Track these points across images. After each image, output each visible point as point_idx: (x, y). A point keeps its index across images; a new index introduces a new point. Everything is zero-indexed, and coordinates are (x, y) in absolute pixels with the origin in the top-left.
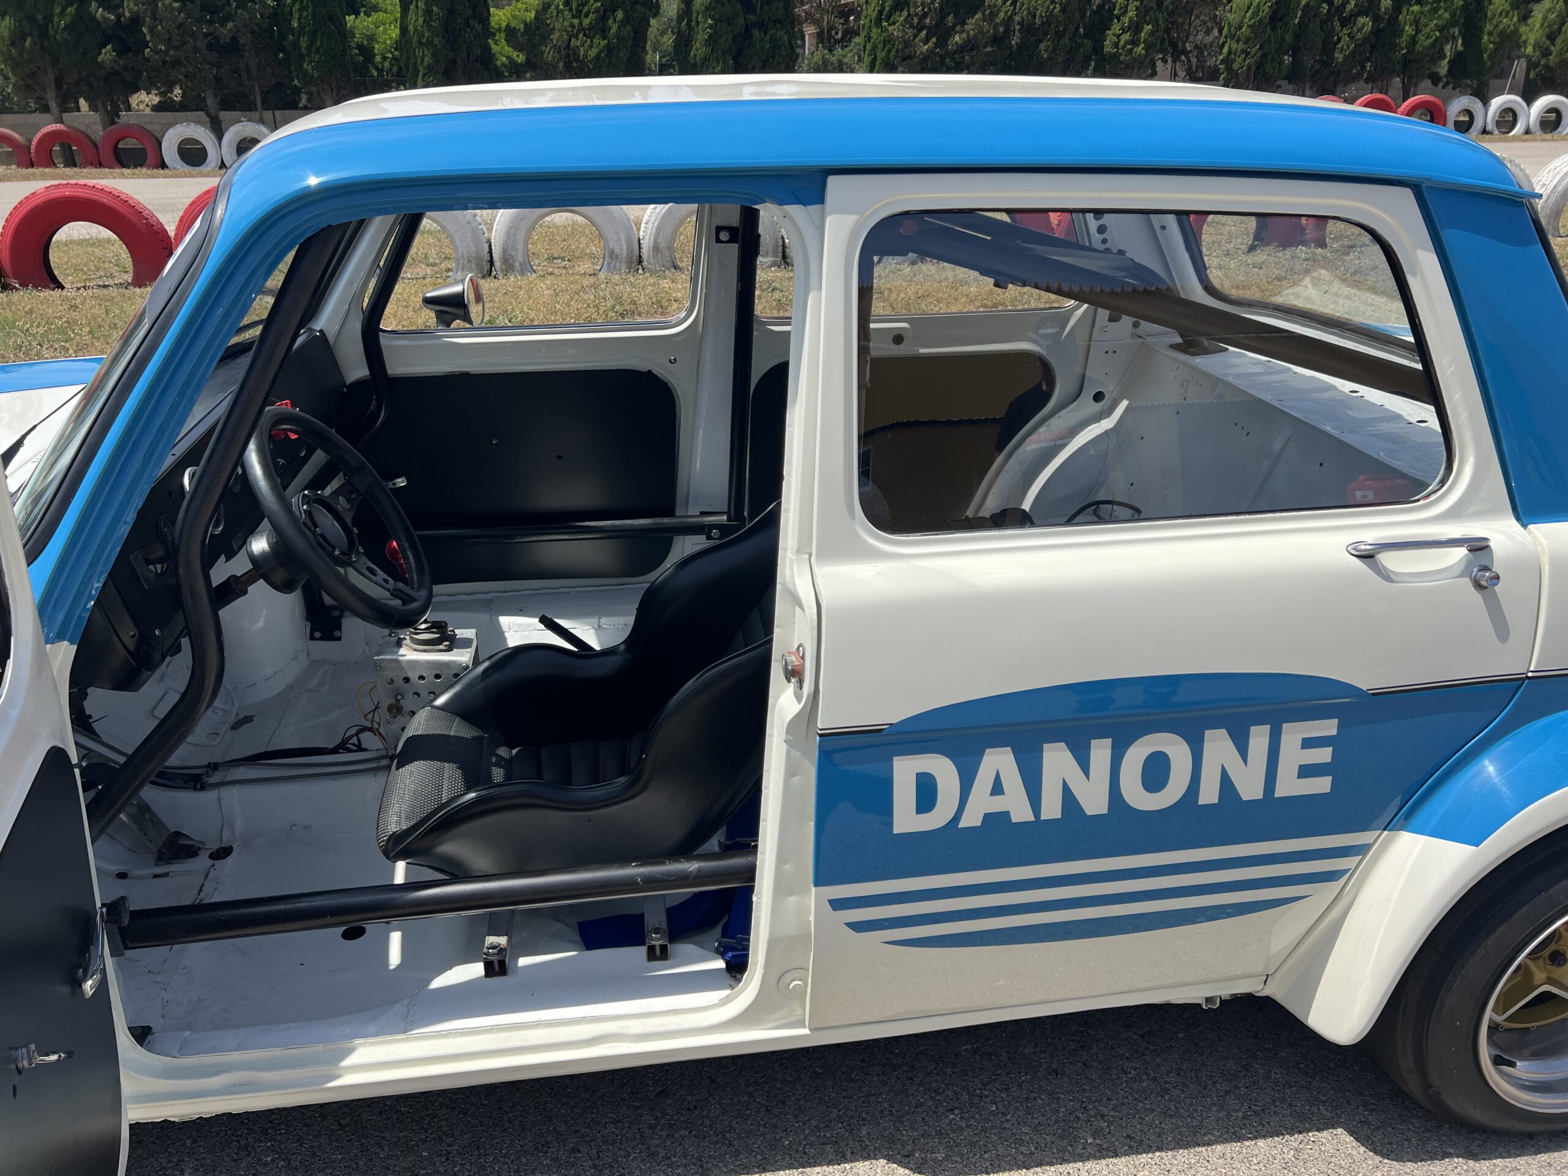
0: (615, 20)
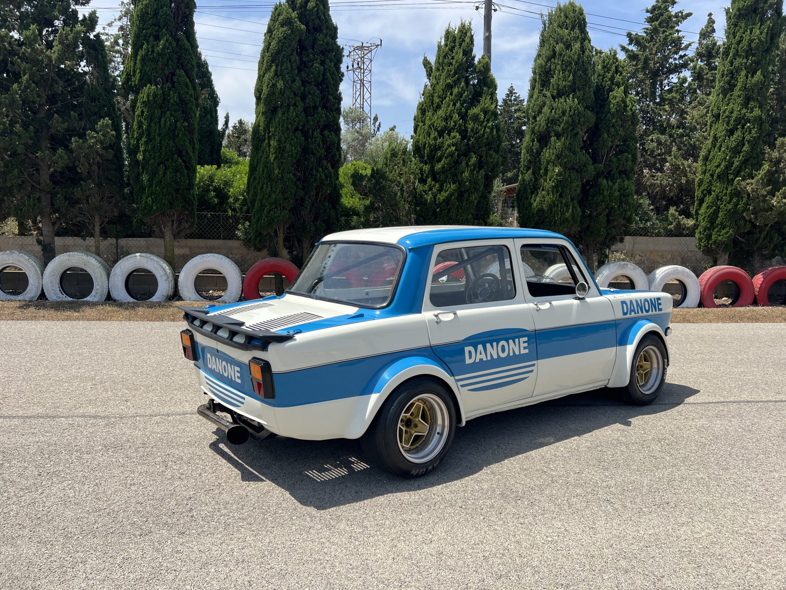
0: (467, 164)
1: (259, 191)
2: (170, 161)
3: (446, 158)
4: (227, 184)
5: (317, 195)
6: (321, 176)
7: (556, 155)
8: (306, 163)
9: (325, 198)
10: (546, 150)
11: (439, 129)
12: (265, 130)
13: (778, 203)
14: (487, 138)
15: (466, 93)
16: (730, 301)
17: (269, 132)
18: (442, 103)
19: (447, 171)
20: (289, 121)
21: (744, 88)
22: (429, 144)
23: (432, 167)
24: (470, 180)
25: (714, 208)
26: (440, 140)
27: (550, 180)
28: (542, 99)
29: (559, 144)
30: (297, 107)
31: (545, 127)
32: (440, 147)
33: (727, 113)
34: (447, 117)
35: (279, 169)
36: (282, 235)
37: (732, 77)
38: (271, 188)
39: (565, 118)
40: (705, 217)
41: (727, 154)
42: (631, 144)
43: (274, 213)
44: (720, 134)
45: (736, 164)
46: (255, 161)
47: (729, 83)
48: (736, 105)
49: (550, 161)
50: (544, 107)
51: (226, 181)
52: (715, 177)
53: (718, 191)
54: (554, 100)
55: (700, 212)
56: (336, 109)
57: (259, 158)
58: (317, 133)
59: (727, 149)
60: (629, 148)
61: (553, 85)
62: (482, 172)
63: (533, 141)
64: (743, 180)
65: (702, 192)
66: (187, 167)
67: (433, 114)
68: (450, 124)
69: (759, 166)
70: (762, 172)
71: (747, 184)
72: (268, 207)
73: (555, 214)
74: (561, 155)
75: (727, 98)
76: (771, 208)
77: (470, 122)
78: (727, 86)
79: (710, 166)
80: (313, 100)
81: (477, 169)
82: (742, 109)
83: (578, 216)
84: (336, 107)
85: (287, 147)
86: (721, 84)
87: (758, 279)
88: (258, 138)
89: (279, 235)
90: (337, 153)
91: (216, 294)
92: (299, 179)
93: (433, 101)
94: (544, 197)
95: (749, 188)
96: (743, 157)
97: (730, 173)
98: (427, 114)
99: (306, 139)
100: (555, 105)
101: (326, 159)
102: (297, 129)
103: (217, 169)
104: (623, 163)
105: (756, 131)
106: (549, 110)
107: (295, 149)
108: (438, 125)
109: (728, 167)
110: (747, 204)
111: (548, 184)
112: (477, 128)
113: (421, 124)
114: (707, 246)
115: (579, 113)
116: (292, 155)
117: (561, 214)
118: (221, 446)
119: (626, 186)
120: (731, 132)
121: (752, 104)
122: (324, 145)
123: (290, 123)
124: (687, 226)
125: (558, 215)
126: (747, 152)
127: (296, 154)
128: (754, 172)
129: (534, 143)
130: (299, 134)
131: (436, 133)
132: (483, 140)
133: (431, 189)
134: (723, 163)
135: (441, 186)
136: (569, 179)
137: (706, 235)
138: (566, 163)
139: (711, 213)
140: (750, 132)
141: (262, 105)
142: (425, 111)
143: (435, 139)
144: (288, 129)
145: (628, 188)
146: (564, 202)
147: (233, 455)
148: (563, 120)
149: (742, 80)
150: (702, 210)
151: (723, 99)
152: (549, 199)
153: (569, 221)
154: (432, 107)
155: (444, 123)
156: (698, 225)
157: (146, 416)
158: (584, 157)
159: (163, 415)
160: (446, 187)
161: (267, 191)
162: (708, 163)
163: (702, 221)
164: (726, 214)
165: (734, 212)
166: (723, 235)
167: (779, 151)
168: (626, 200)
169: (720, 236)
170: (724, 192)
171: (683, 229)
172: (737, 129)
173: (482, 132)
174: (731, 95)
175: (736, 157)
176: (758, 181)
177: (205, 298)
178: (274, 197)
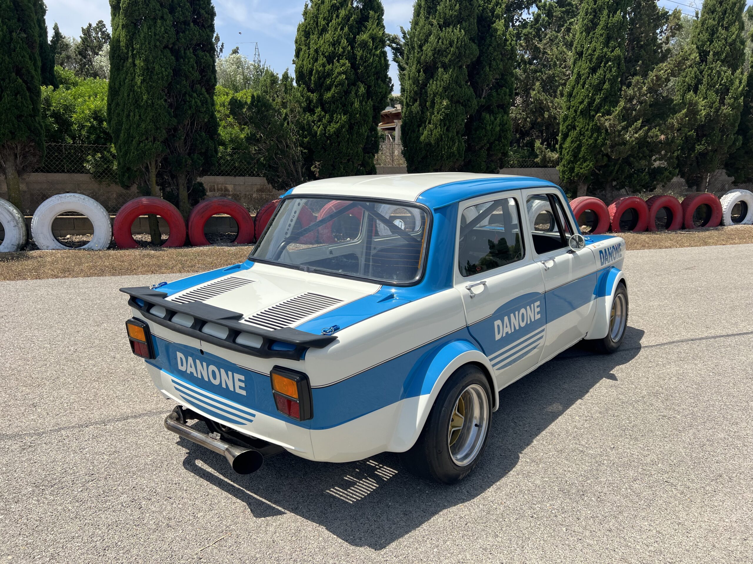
0: (356, 94)
1: (124, 120)
2: (7, 81)
3: (336, 86)
4: (69, 108)
5: (192, 124)
6: (196, 102)
7: (444, 88)
8: (178, 86)
9: (201, 128)
10: (433, 82)
11: (327, 54)
12: (127, 47)
13: (631, 137)
14: (376, 67)
15: (353, 16)
16: (589, 229)
17: (133, 49)
18: (328, 26)
19: (337, 101)
20: (157, 37)
21: (606, 27)
22: (317, 71)
23: (321, 95)
24: (360, 112)
25: (578, 142)
26: (328, 67)
27: (438, 113)
28: (427, 27)
29: (446, 76)
30: (166, 21)
31: (432, 57)
32: (329, 74)
33: (590, 51)
34: (334, 42)
35: (148, 94)
36: (154, 170)
37: (595, 16)
38: (140, 116)
39: (452, 49)
40: (569, 151)
41: (590, 91)
42: (508, 79)
43: (145, 146)
44: (583, 72)
45: (597, 101)
46: (117, 84)
47: (592, 21)
48: (599, 43)
49: (437, 93)
50: (430, 36)
51: (66, 105)
52: (578, 113)
53: (581, 126)
54: (441, 30)
55: (564, 146)
56: (208, 27)
57: (122, 80)
58: (190, 53)
59: (590, 86)
60: (507, 83)
61: (440, 13)
62: (370, 102)
63: (419, 71)
64: (602, 116)
65: (567, 127)
66: (29, 89)
67: (319, 38)
68: (338, 50)
69: (615, 103)
70: (618, 109)
71: (606, 120)
72: (137, 138)
73: (442, 149)
74: (448, 87)
75: (590, 37)
76: (624, 143)
77: (359, 50)
78: (590, 25)
79: (574, 102)
80: (183, 13)
81: (366, 99)
82: (604, 47)
83: (463, 150)
84: (209, 24)
85: (157, 67)
86: (585, 22)
87: (612, 209)
88: (119, 56)
89: (150, 171)
90: (212, 77)
91: (77, 239)
92: (171, 106)
93: (317, 24)
94: (431, 131)
95: (607, 124)
96: (603, 94)
97: (592, 110)
98: (311, 36)
99: (177, 60)
100: (442, 35)
101: (200, 84)
102: (166, 47)
103: (54, 90)
104: (502, 97)
105: (615, 70)
106: (436, 40)
107: (166, 71)
108: (325, 50)
109: (590, 104)
110: (605, 139)
111: (436, 117)
112: (366, 56)
113: (304, 48)
114: (570, 178)
115: (465, 44)
116: (163, 78)
117: (448, 148)
118: (199, 463)
119: (505, 122)
120: (594, 70)
121: (612, 43)
122: (197, 66)
123: (158, 40)
124: (552, 159)
125: (444, 149)
126: (607, 89)
127: (167, 76)
128: (612, 109)
129: (420, 74)
130: (168, 52)
131: (325, 59)
132: (372, 69)
133: (320, 120)
134: (586, 100)
135: (332, 117)
136: (455, 113)
137: (569, 168)
138: (452, 96)
139: (575, 147)
140: (611, 71)
141: (121, 16)
142: (309, 34)
143: (324, 66)
144: (155, 46)
145: (506, 124)
146: (450, 136)
147: (222, 477)
148: (450, 51)
149: (604, 19)
150: (566, 145)
151: (586, 37)
152: (437, 132)
153: (456, 156)
154: (316, 29)
155: (332, 48)
156: (562, 159)
157: (73, 427)
158: (469, 91)
159: (96, 423)
160: (337, 118)
161: (135, 120)
162: (572, 99)
163: (566, 155)
164: (587, 148)
165: (594, 147)
166: (584, 168)
167: (633, 89)
168: (505, 135)
169: (581, 168)
170: (586, 127)
171: (548, 162)
172: (600, 67)
173: (371, 60)
174: (594, 34)
175: (598, 94)
176: (615, 117)
177: (65, 244)
178: (143, 127)
